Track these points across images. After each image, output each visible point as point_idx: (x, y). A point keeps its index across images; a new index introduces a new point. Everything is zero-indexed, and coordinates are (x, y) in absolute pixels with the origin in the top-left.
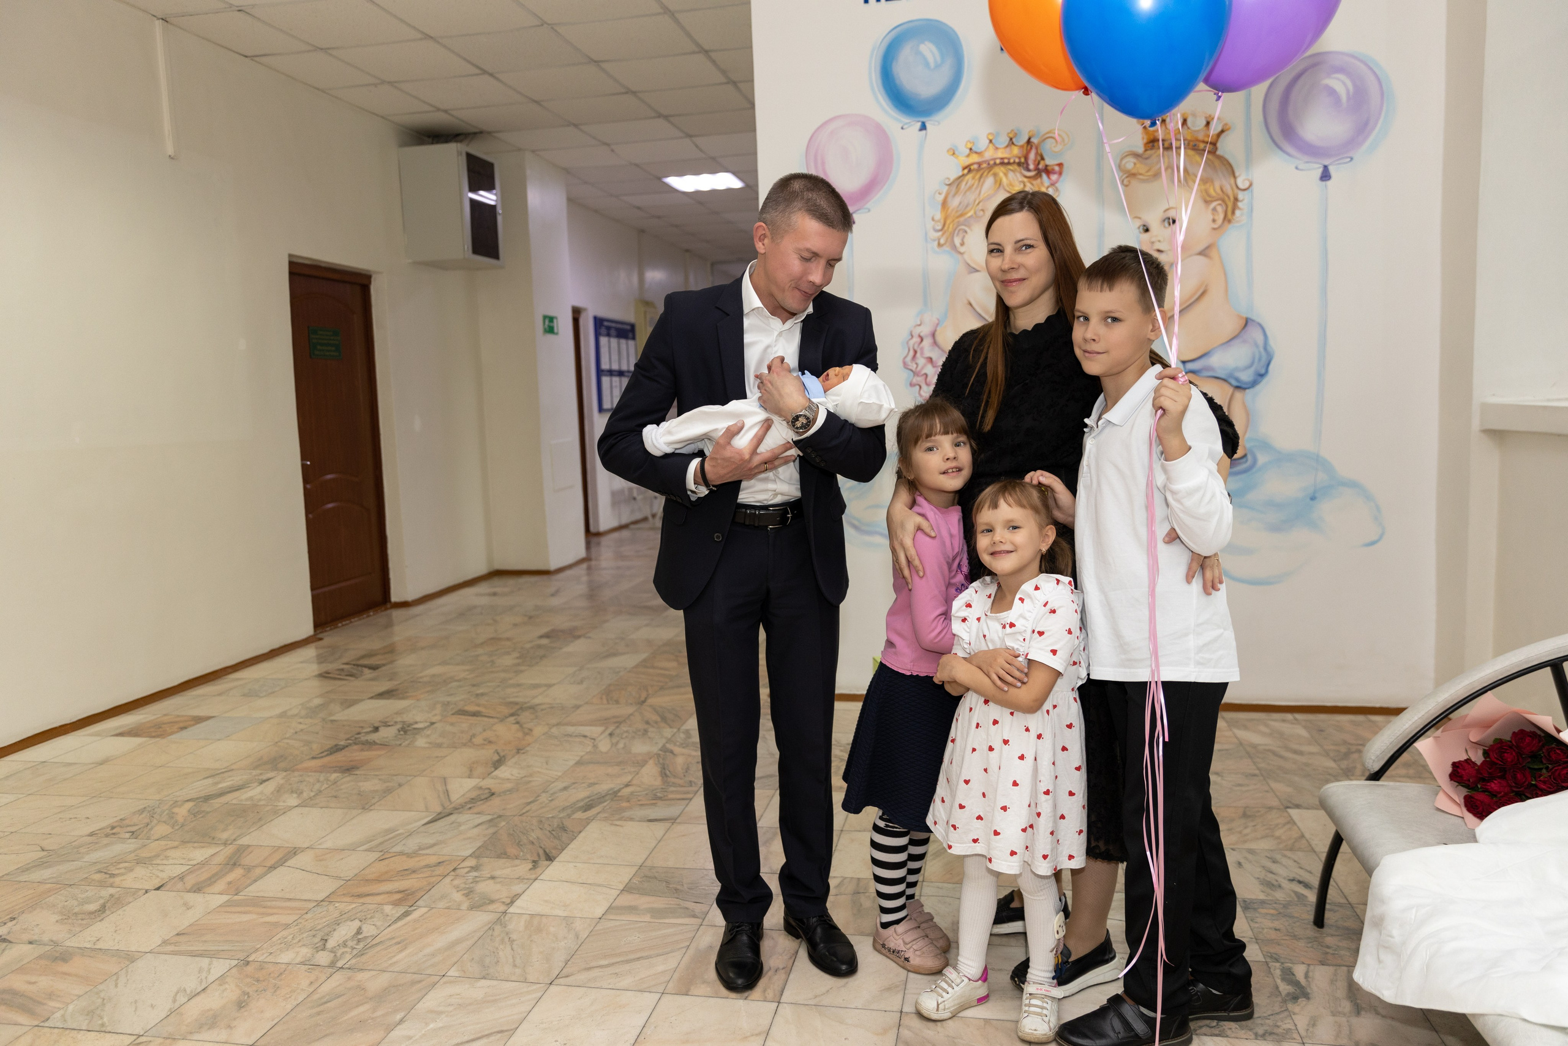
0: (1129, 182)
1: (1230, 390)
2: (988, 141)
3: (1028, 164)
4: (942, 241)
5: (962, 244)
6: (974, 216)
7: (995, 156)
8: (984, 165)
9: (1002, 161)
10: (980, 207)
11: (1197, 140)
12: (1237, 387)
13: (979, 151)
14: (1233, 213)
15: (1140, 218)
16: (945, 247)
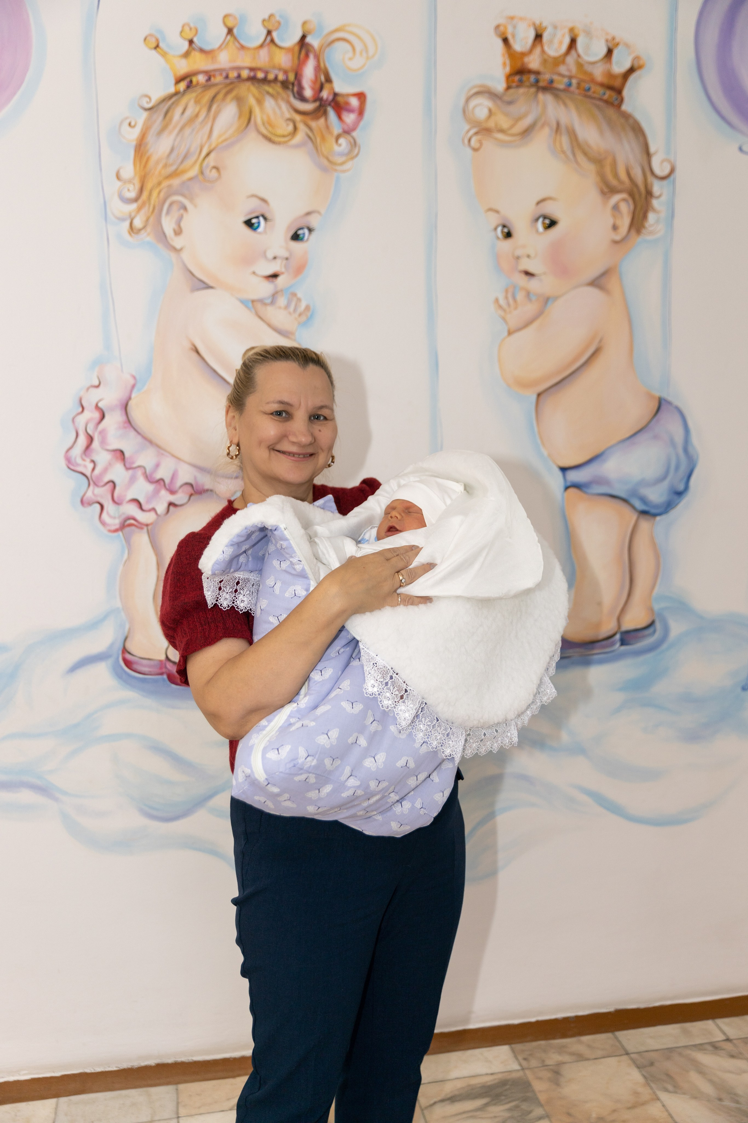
0: (481, 144)
1: (634, 516)
2: (225, 31)
3: (301, 88)
4: (138, 223)
5: (178, 232)
6: (201, 177)
7: (239, 63)
8: (218, 79)
9: (252, 74)
10: (211, 160)
11: (593, 80)
12: (644, 513)
13: (207, 48)
14: (645, 217)
15: (497, 212)
16: (143, 234)
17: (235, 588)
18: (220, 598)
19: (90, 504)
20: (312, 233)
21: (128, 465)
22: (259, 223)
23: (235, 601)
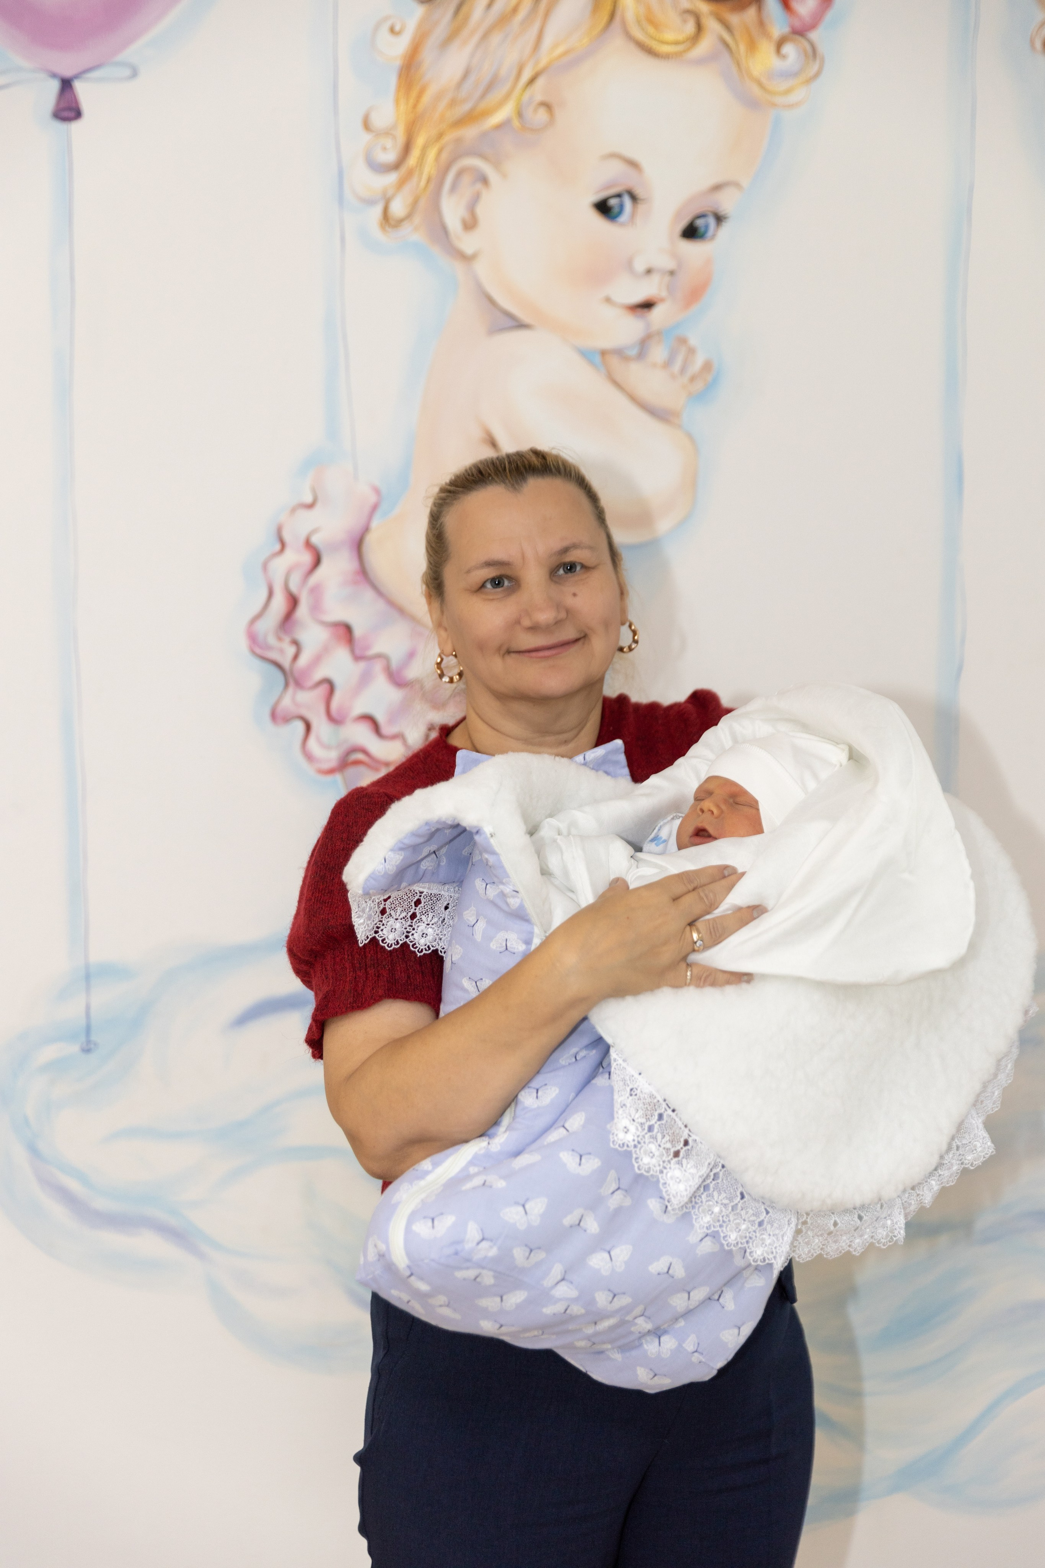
4: (398, 208)
5: (470, 224)
6: (516, 123)
10: (538, 92)
16: (406, 230)
17: (412, 911)
18: (382, 927)
19: (287, 719)
20: (723, 224)
21: (358, 652)
22: (621, 207)
23: (410, 934)
